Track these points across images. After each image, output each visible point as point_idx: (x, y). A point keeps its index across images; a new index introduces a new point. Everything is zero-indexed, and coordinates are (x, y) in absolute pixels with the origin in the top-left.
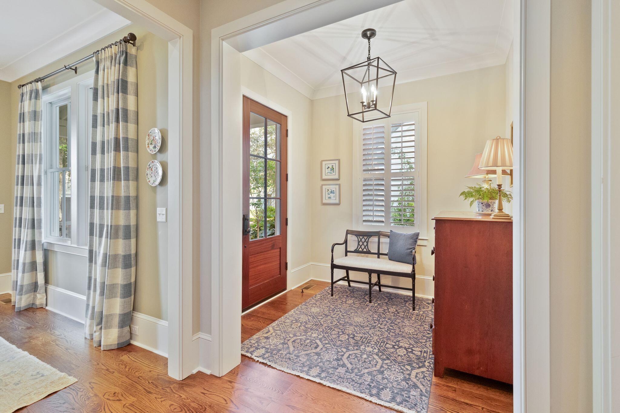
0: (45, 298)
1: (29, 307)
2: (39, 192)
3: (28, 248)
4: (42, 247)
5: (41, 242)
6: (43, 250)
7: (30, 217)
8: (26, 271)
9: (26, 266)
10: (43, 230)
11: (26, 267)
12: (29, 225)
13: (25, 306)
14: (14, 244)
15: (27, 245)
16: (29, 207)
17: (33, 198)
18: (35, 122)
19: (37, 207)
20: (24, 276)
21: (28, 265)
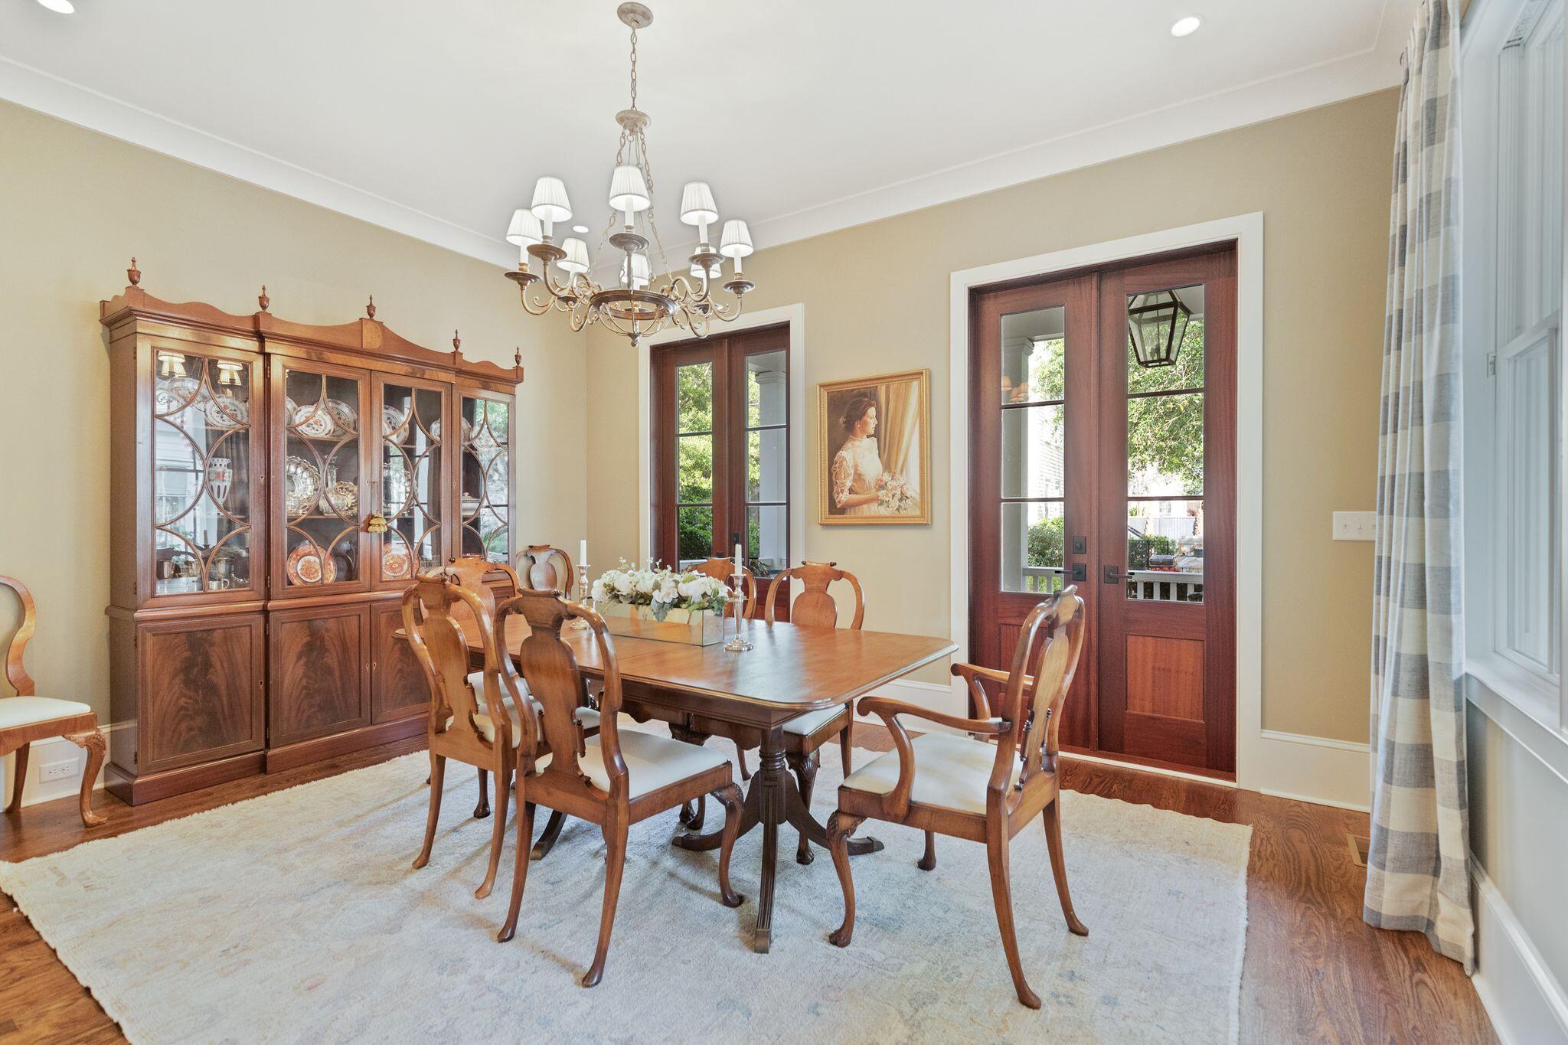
0: (1470, 930)
1: (1414, 928)
2: (1443, 450)
3: (1403, 687)
4: (1451, 693)
5: (1449, 674)
6: (1458, 709)
7: (1412, 559)
8: (1395, 776)
9: (1397, 755)
10: (1459, 621)
11: (1396, 762)
12: (1407, 588)
13: (1399, 918)
14: (1375, 653)
15: (1399, 671)
16: (1408, 515)
17: (1422, 475)
18: (1432, 151)
19: (1433, 516)
20: (1389, 793)
21: (1403, 756)
